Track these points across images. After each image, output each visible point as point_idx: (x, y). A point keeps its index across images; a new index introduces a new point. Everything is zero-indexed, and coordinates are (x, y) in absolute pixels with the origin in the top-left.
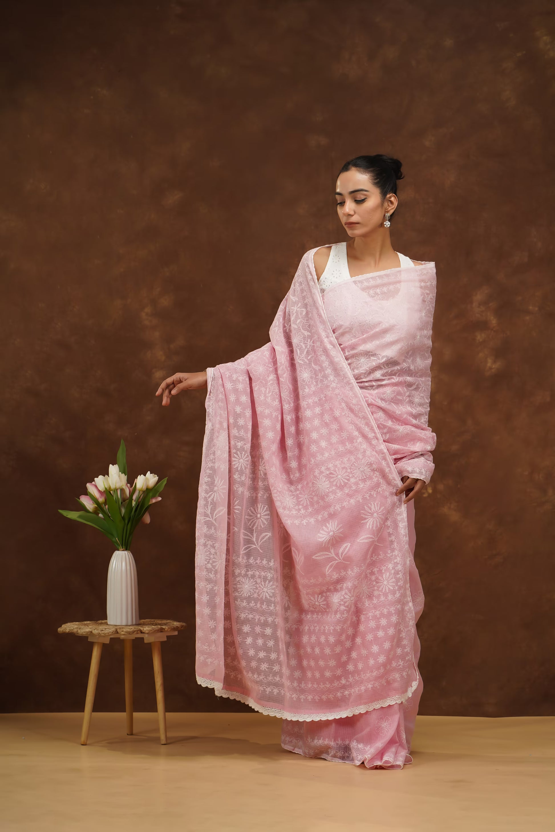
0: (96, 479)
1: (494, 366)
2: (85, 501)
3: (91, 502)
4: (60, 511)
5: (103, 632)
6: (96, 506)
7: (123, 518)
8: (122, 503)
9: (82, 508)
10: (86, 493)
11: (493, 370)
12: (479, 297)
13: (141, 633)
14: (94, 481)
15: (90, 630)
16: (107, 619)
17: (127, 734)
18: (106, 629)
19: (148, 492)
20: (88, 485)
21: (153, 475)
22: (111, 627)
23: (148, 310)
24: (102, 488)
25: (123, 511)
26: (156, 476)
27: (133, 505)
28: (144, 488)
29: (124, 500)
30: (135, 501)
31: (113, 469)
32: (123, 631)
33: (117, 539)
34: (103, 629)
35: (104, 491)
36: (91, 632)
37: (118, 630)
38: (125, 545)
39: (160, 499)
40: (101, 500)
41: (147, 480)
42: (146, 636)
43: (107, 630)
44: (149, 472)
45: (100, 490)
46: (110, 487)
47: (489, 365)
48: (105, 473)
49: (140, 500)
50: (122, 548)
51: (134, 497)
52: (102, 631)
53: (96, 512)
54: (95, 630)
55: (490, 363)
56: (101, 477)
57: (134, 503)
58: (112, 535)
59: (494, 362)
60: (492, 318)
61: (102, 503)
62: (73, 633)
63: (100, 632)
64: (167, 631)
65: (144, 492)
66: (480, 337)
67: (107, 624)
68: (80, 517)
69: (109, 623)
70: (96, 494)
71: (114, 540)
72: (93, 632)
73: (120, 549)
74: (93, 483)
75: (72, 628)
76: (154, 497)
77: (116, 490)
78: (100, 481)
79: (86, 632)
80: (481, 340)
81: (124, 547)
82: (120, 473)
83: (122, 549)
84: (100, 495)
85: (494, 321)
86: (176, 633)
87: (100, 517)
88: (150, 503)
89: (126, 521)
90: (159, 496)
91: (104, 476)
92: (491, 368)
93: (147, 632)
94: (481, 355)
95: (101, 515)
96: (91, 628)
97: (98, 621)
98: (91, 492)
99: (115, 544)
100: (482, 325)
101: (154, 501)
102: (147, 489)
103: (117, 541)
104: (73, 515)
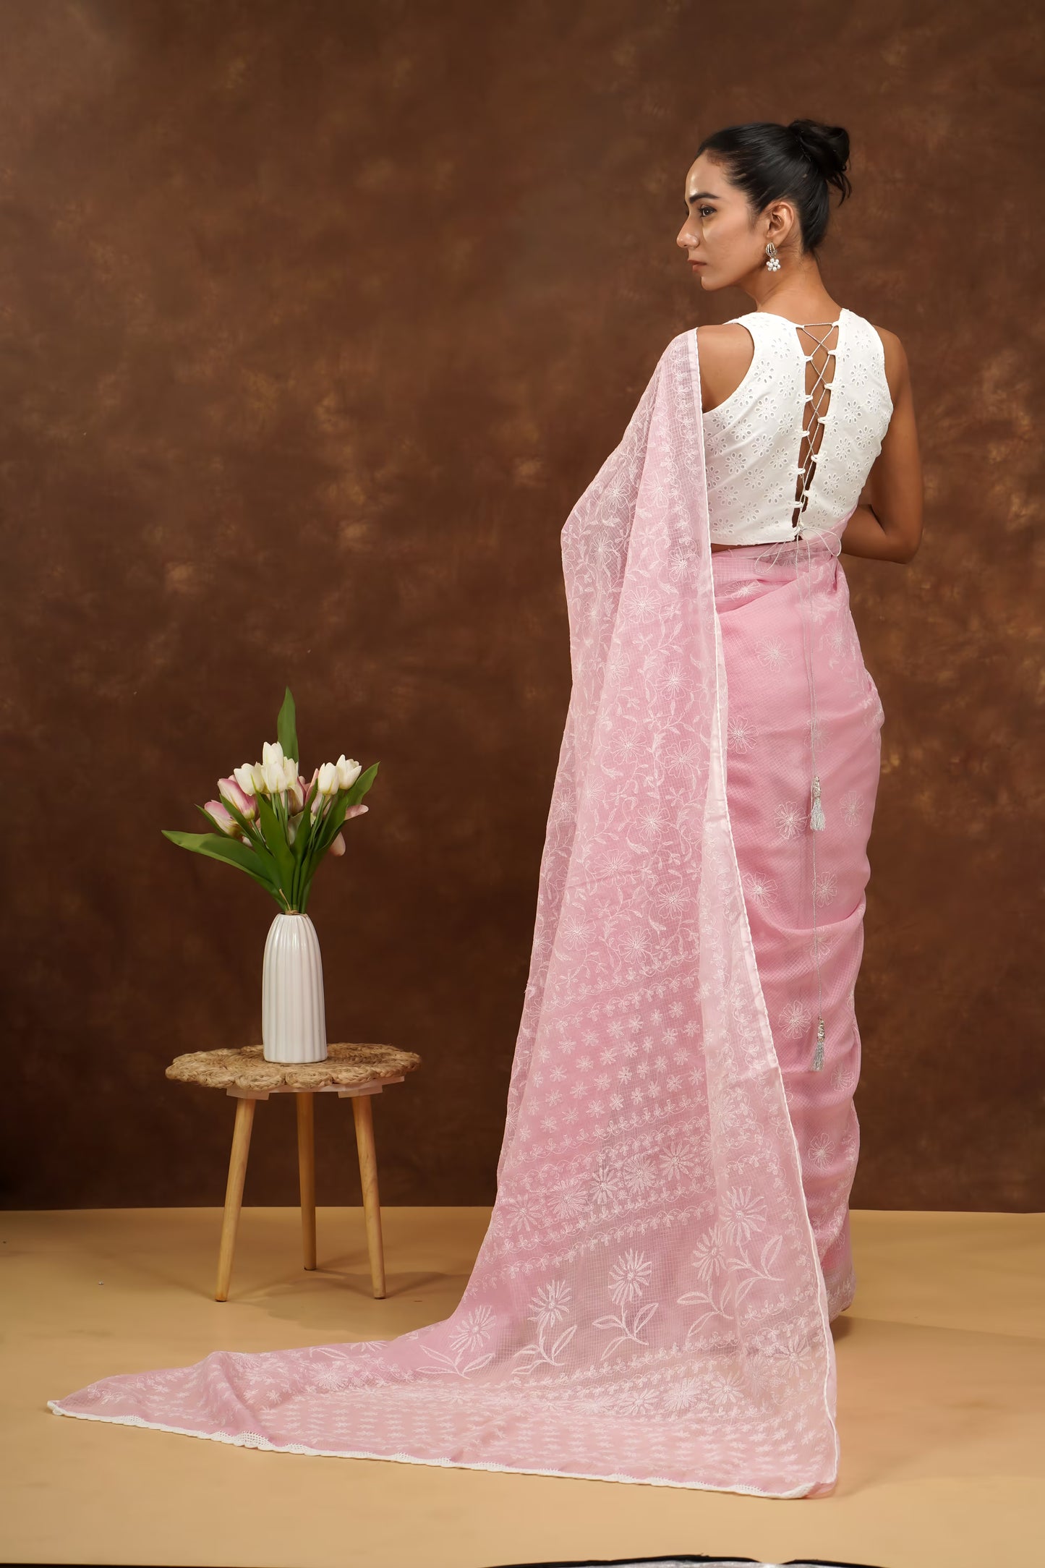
0: (236, 771)
1: (1024, 513)
2: (214, 811)
3: (228, 817)
4: (166, 833)
5: (256, 1083)
6: (237, 823)
7: (293, 850)
8: (289, 817)
9: (211, 827)
10: (216, 795)
11: (1022, 520)
12: (994, 371)
13: (333, 1083)
14: (233, 773)
15: (232, 1078)
16: (261, 1042)
17: (305, 1269)
18: (262, 1077)
19: (342, 796)
20: (222, 783)
21: (351, 763)
22: (272, 1069)
23: (330, 401)
24: (248, 788)
25: (292, 833)
26: (357, 763)
27: (312, 823)
28: (334, 790)
29: (293, 812)
30: (316, 814)
31: (272, 752)
32: (297, 1082)
33: (280, 890)
34: (258, 1077)
35: (254, 795)
36: (234, 1082)
37: (287, 1079)
38: (297, 904)
39: (365, 809)
40: (248, 812)
41: (339, 772)
42: (344, 1089)
43: (264, 1078)
44: (343, 757)
45: (246, 792)
46: (265, 787)
47: (1014, 508)
48: (256, 758)
49: (325, 812)
50: (292, 909)
51: (314, 807)
52: (256, 1080)
53: (237, 836)
54: (242, 1079)
55: (1016, 504)
56: (246, 766)
57: (313, 819)
58: (271, 882)
59: (1025, 503)
60: (1022, 414)
61: (250, 819)
62: (196, 1082)
63: (252, 1084)
64: (384, 1077)
65: (333, 796)
66: (996, 452)
67: (264, 1060)
68: (205, 845)
69: (266, 1058)
70: (239, 802)
71: (274, 891)
72: (238, 1082)
73: (287, 912)
74: (231, 778)
75: (196, 1073)
76: (353, 804)
77: (277, 794)
78: (244, 773)
79: (223, 1082)
80: (999, 459)
81: (294, 906)
82: (286, 758)
83: (292, 912)
84: (246, 802)
85: (1024, 421)
86: (402, 1079)
87: (245, 844)
88: (347, 818)
89: (299, 856)
90: (363, 803)
91: (253, 764)
92: (1017, 516)
93: (345, 1081)
94: (999, 489)
95: (246, 840)
96: (232, 1075)
97: (245, 1048)
98: (227, 798)
99: (278, 900)
100: (1001, 429)
101: (353, 814)
102: (340, 790)
103: (280, 894)
104: (191, 841)
